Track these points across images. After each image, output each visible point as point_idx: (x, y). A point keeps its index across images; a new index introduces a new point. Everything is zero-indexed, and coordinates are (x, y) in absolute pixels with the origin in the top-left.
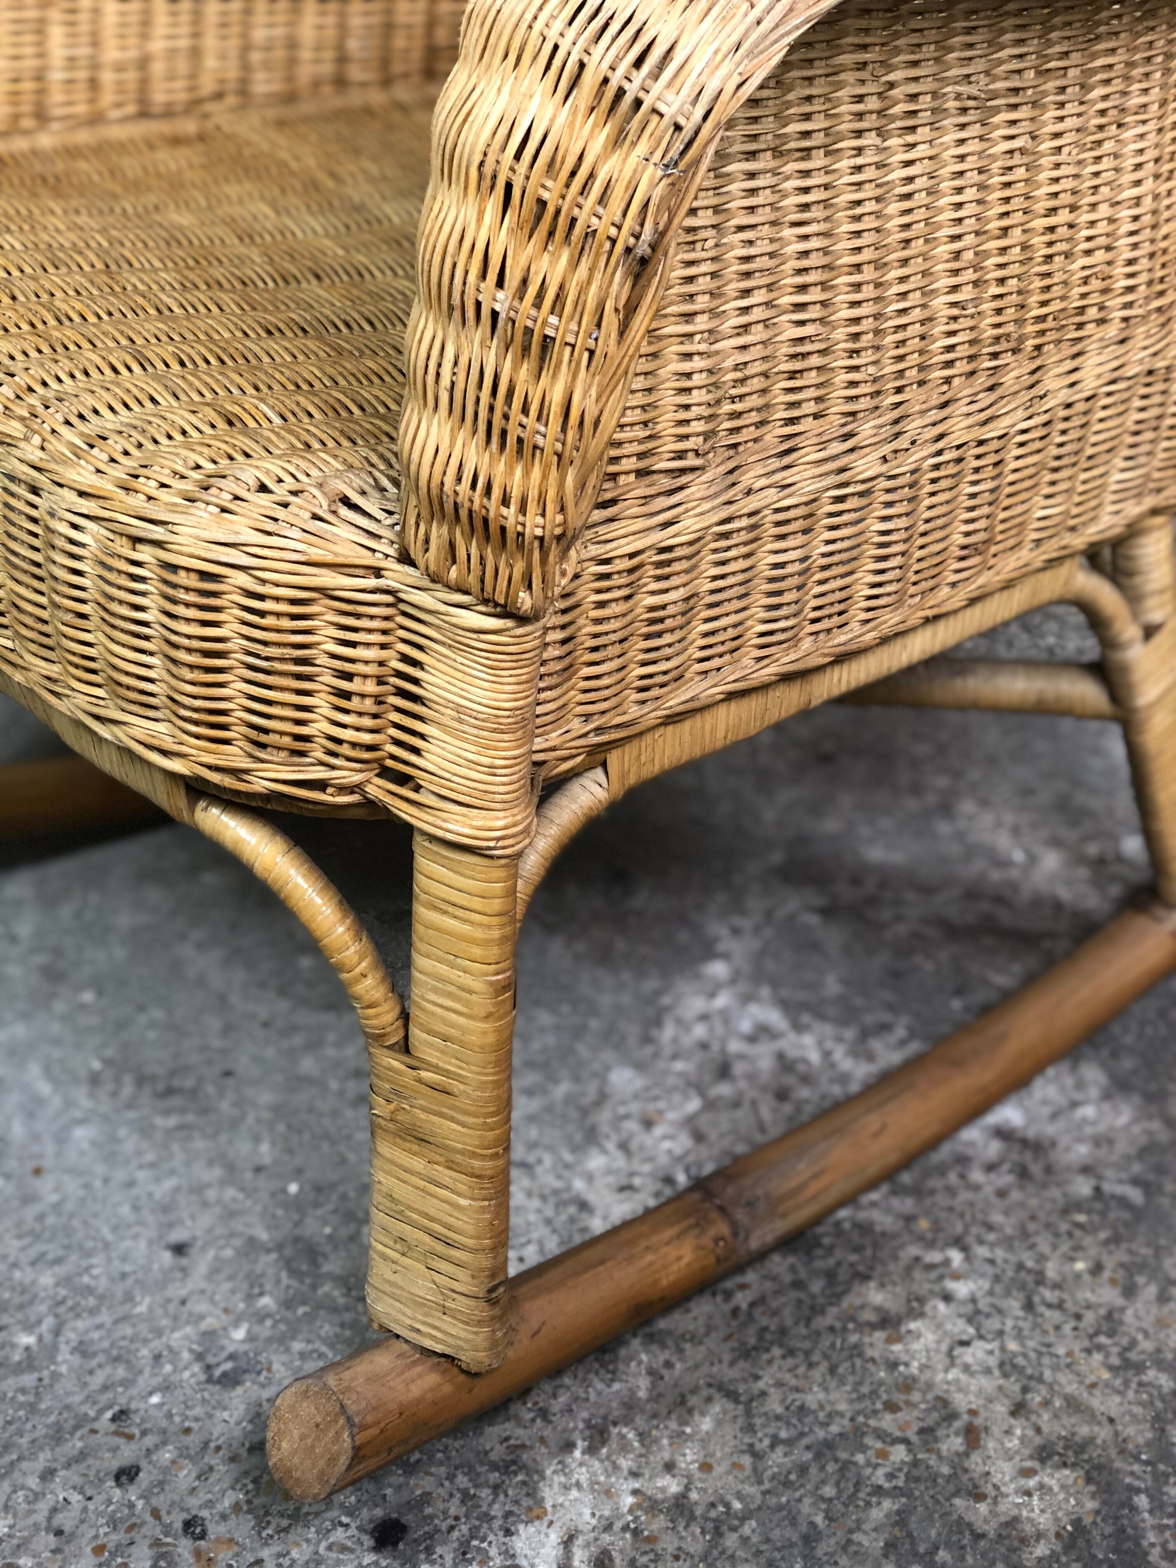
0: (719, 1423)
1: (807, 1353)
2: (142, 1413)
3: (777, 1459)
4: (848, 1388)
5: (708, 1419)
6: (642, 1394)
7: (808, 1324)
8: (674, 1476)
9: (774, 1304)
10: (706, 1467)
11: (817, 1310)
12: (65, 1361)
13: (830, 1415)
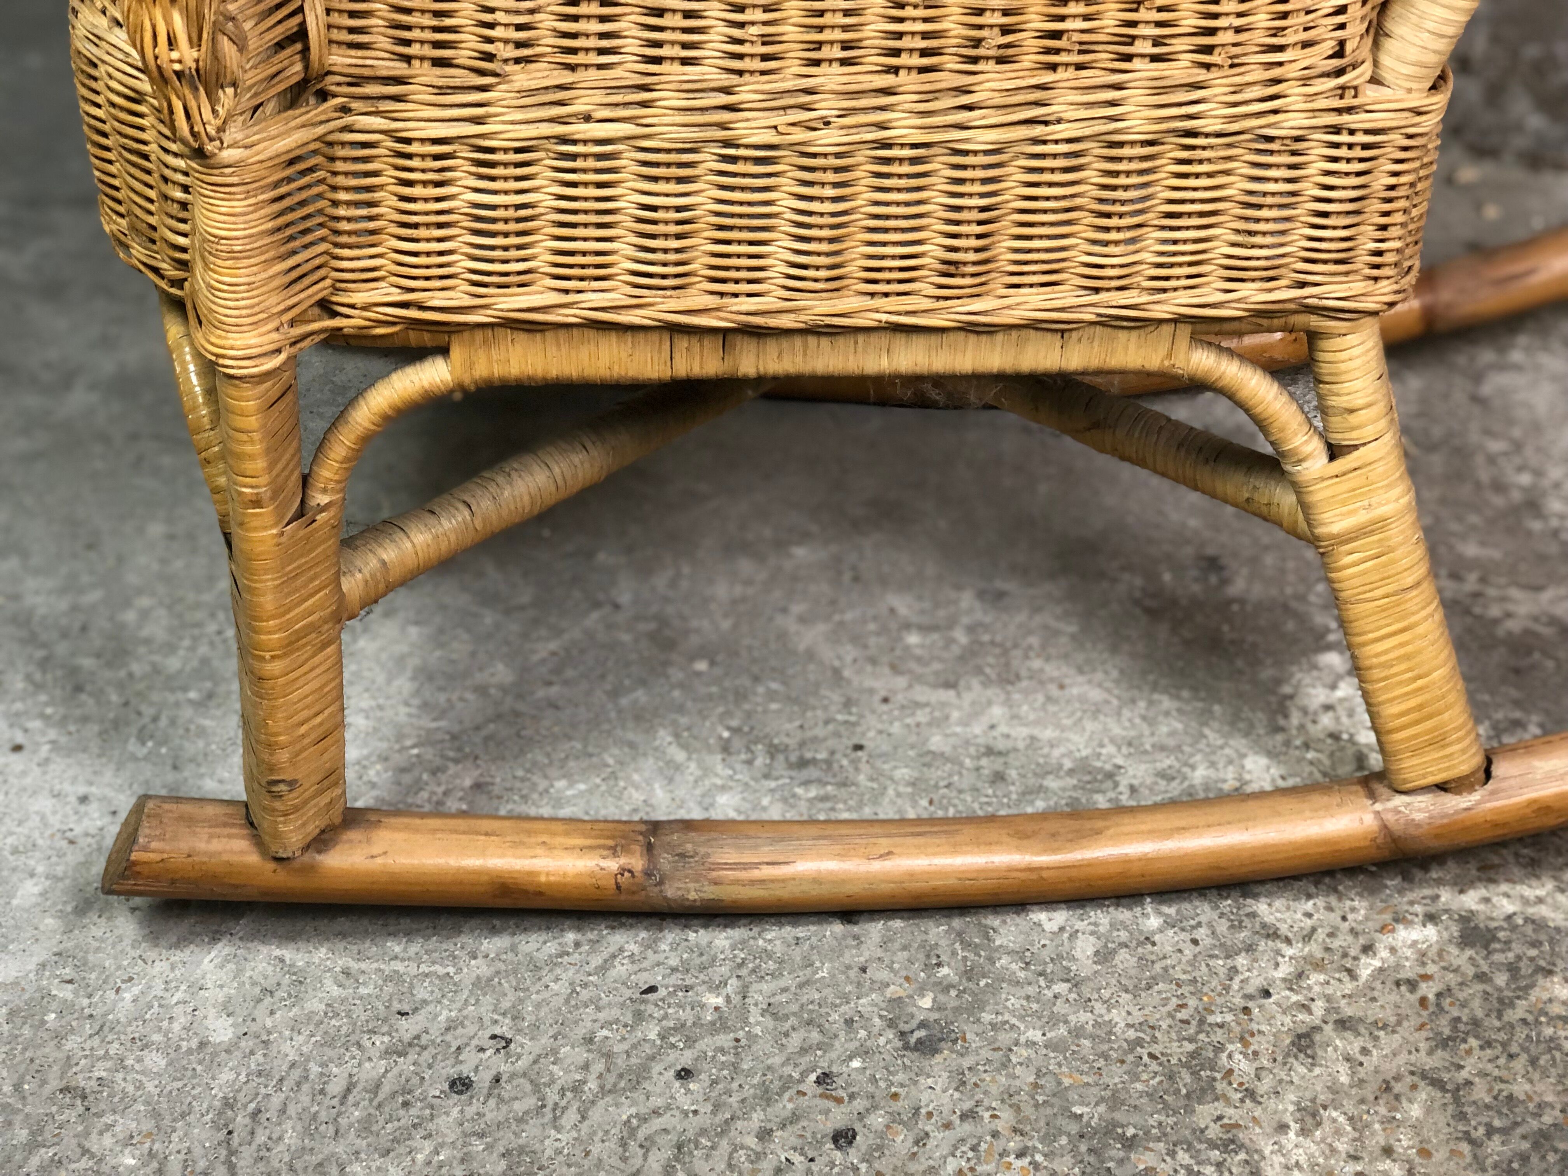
0: (1428, 1111)
1: (1505, 1045)
2: (845, 1076)
3: (1495, 1147)
4: (1552, 1080)
5: (1416, 1106)
6: (1344, 1079)
7: (1499, 1017)
8: (1394, 1161)
9: (1461, 996)
10: (1424, 1153)
11: (1505, 1004)
12: (758, 1023)
13: (1539, 1106)
